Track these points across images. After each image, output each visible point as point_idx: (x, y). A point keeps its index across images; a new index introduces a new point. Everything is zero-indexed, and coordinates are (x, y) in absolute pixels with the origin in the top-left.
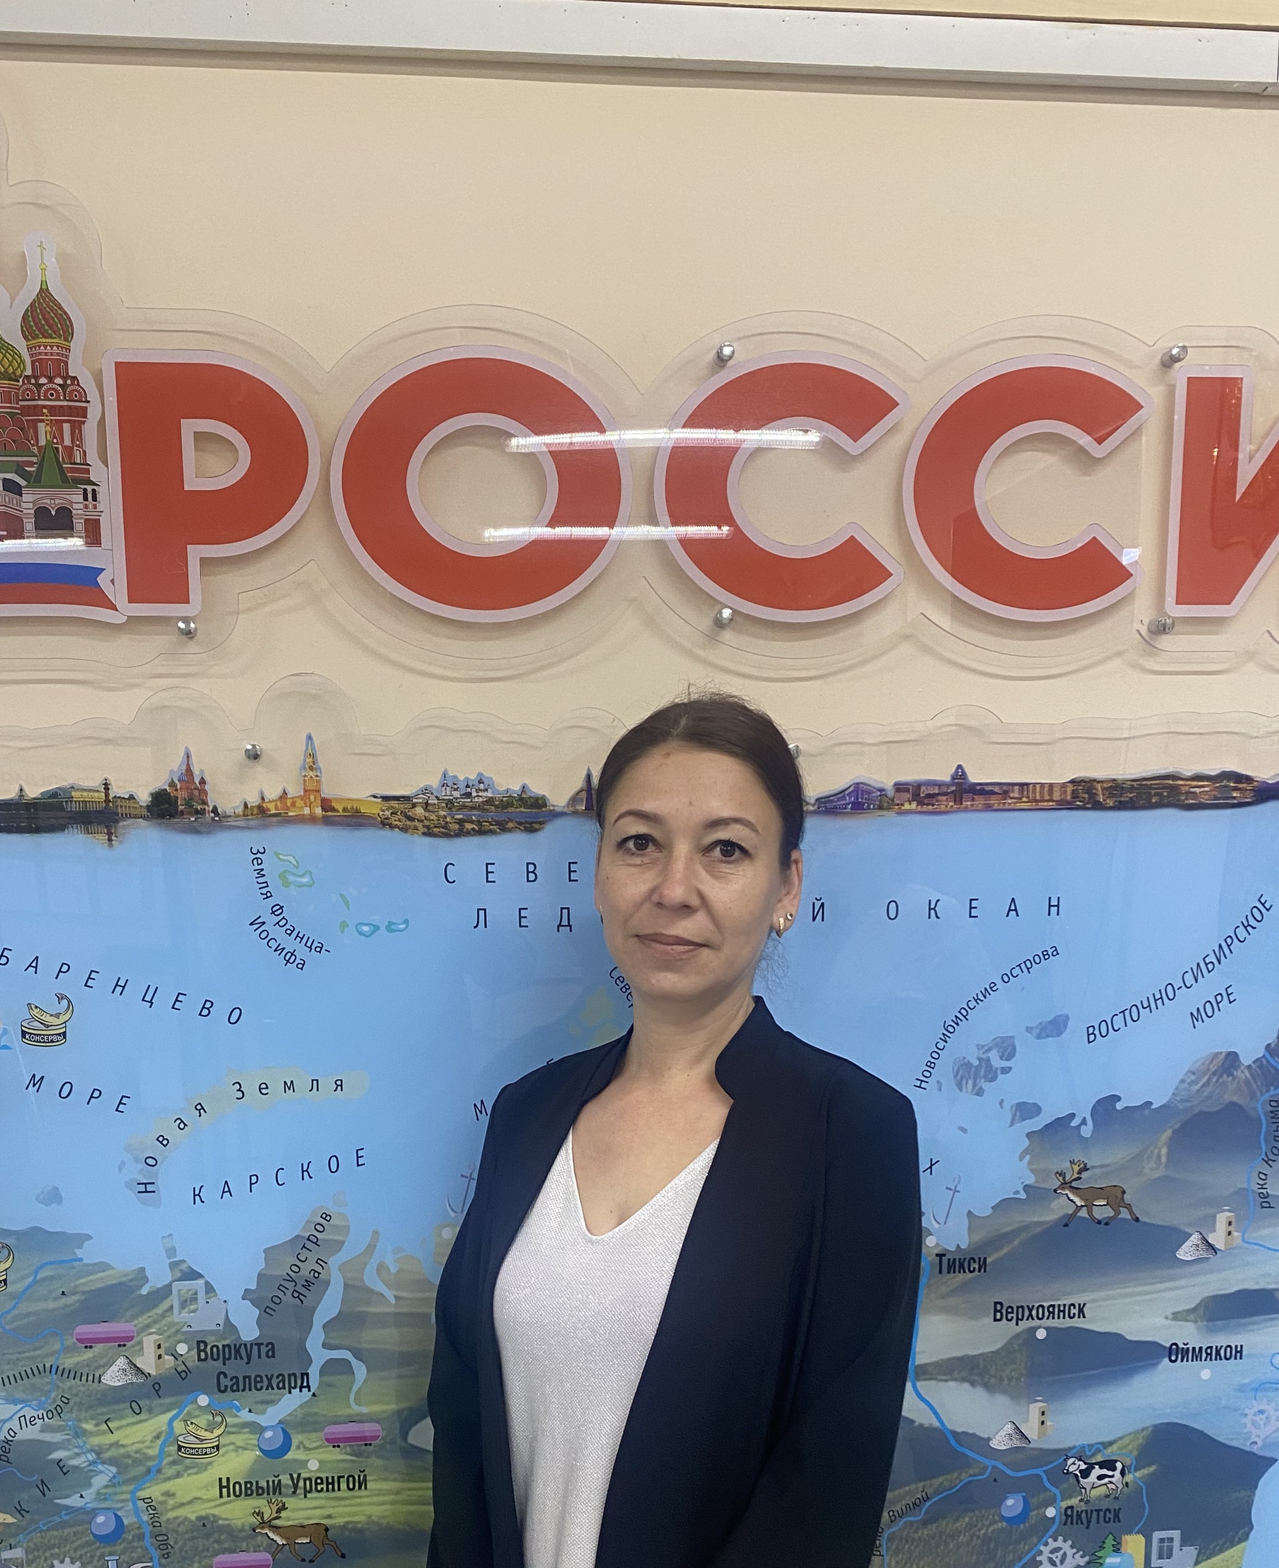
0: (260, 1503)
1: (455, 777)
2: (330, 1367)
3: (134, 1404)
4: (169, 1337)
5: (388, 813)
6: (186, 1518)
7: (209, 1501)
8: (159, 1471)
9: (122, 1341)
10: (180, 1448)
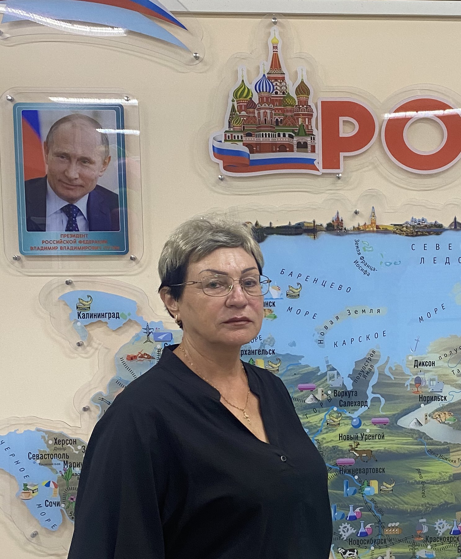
0: (351, 442)
1: (415, 219)
2: (373, 400)
3: (314, 409)
4: (325, 389)
5: (395, 229)
6: (329, 446)
7: (336, 441)
8: (321, 431)
9: (312, 389)
10: (328, 424)
